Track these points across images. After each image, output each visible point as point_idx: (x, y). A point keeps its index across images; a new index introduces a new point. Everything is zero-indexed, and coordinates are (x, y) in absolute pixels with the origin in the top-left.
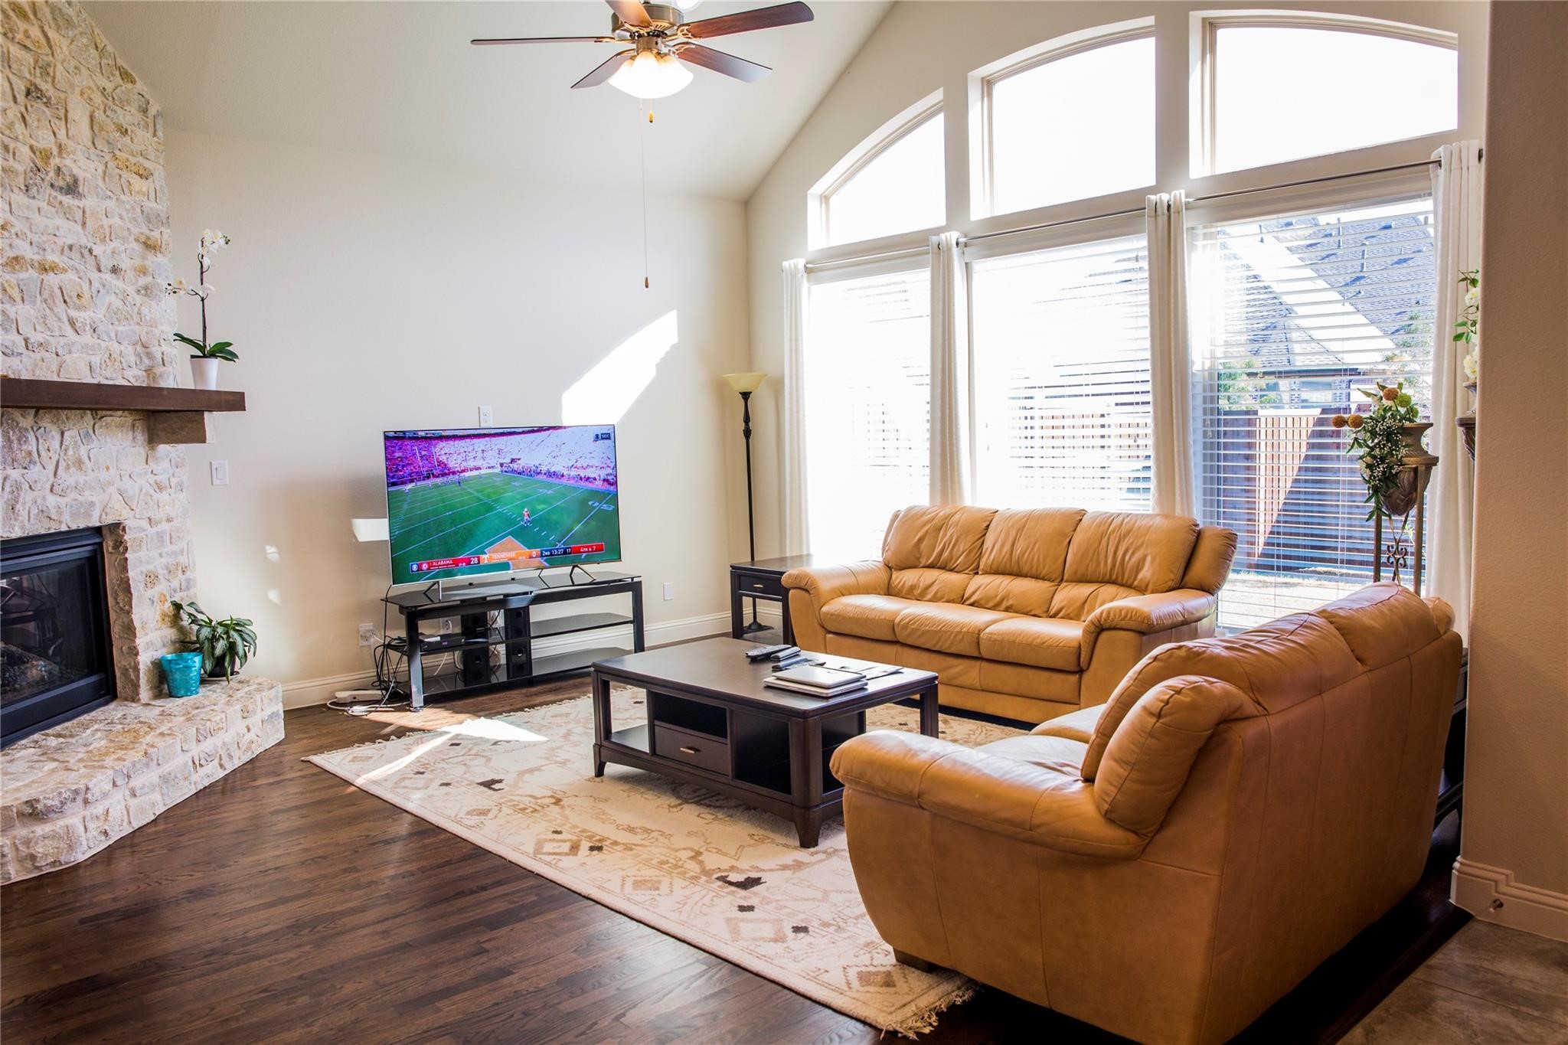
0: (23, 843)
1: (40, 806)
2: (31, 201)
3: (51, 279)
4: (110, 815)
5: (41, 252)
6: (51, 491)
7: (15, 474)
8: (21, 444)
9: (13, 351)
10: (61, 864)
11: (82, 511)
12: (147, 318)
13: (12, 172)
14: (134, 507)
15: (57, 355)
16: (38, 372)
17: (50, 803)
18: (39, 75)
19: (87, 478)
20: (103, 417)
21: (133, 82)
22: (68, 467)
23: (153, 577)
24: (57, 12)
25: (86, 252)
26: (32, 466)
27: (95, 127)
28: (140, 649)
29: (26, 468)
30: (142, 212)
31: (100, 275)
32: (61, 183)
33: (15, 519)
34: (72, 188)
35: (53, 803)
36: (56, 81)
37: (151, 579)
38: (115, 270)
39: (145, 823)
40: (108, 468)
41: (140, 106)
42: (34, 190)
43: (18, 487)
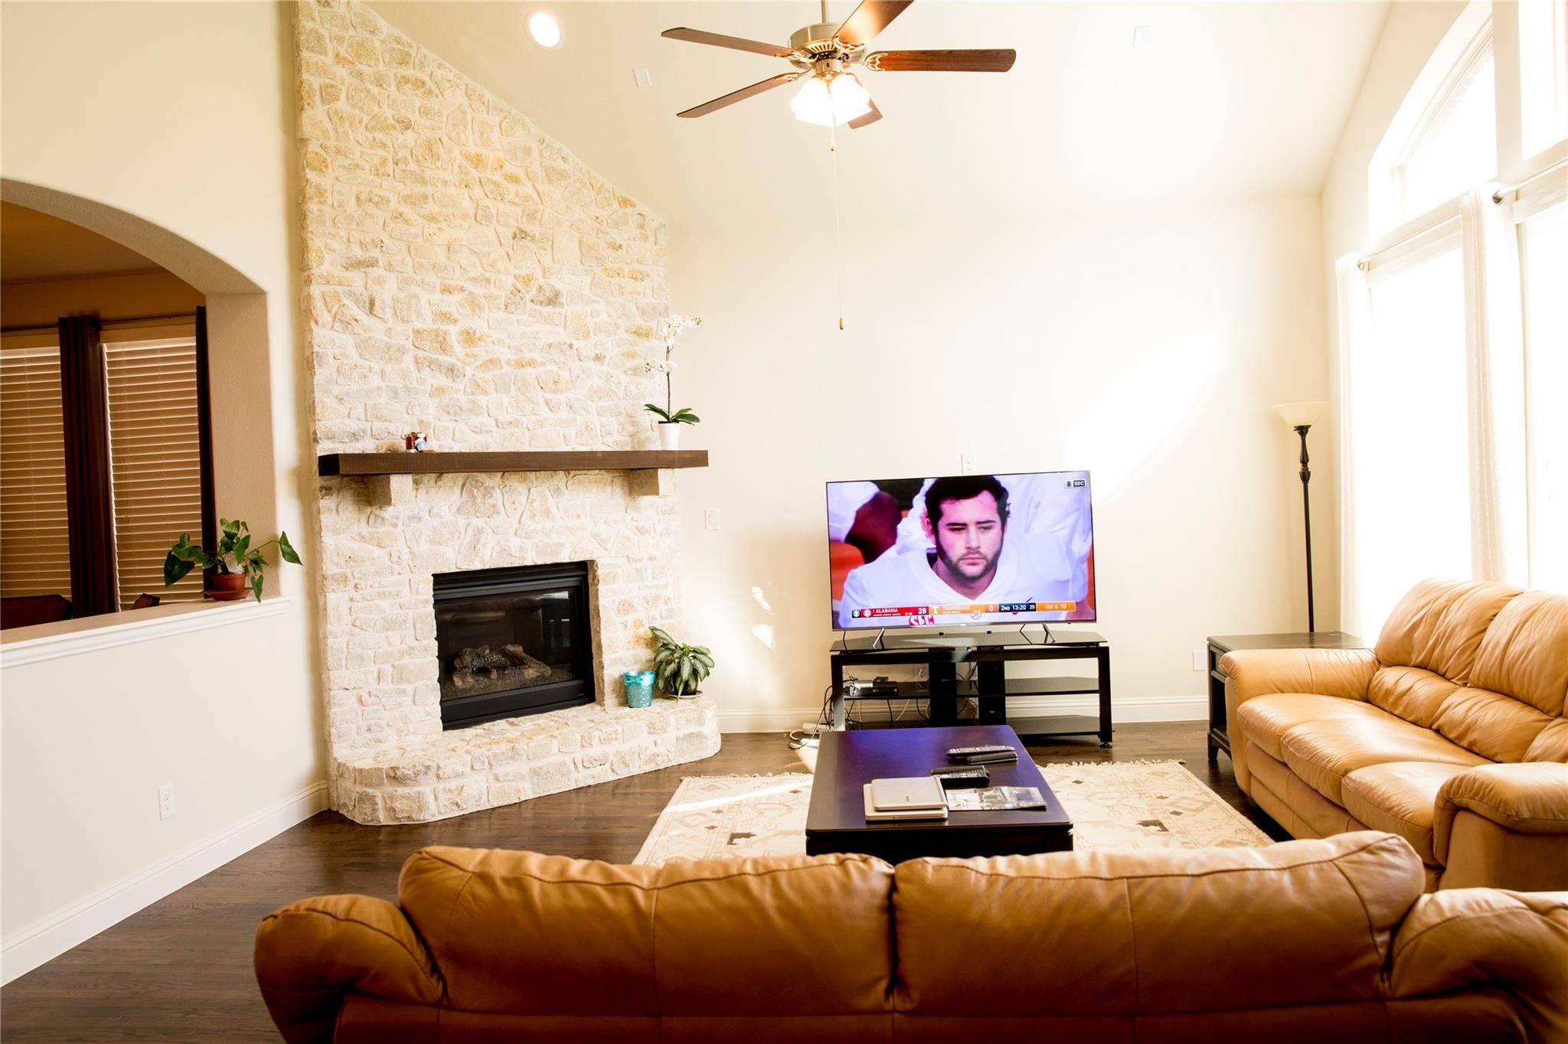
0: (388, 798)
1: (399, 773)
2: (511, 316)
3: (529, 371)
4: (464, 791)
5: (519, 352)
6: (516, 534)
7: (479, 522)
8: (485, 499)
9: (481, 430)
10: (414, 820)
11: (549, 550)
12: (633, 393)
13: (491, 297)
14: (609, 547)
15: (529, 430)
16: (506, 444)
17: (406, 772)
18: (525, 220)
19: (555, 525)
20: (575, 476)
21: (633, 205)
22: (533, 516)
23: (626, 605)
24: (550, 171)
25: (566, 348)
26: (495, 515)
27: (583, 250)
28: (605, 664)
29: (489, 517)
30: (637, 308)
31: (582, 363)
32: (541, 298)
33: (476, 555)
34: (553, 300)
35: (408, 773)
36: (543, 222)
37: (625, 607)
38: (598, 358)
39: (504, 805)
40: (579, 516)
41: (638, 224)
42: (512, 308)
43: (479, 532)
